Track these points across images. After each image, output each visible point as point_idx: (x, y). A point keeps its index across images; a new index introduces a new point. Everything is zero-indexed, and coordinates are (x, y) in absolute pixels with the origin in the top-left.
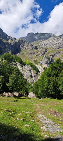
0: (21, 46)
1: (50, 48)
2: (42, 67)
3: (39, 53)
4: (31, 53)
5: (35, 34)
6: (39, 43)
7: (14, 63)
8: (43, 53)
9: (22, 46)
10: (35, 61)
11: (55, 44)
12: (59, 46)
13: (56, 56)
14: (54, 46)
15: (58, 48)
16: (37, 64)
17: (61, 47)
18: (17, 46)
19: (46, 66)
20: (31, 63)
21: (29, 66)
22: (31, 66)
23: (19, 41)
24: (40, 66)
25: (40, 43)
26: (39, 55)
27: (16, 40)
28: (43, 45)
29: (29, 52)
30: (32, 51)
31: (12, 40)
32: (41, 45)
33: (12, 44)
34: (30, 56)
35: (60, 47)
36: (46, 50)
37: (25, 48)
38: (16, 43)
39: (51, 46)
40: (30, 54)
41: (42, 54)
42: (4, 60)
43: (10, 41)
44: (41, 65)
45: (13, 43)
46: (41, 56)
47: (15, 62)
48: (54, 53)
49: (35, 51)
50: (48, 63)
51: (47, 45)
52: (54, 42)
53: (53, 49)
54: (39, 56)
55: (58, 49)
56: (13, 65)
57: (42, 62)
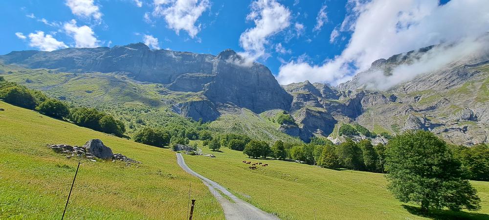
0: (362, 102)
1: (425, 91)
3: (400, 109)
4: (383, 112)
5: (388, 60)
7: (357, 137)
8: (407, 108)
9: (364, 101)
10: (394, 126)
11: (438, 81)
12: (447, 83)
13: (440, 108)
14: (435, 86)
15: (447, 88)
16: (397, 132)
17: (453, 85)
18: (356, 104)
20: (386, 133)
21: (382, 137)
22: (386, 138)
23: (357, 95)
26: (400, 112)
27: (352, 94)
28: (408, 87)
29: (380, 110)
30: (386, 106)
31: (345, 96)
32: (405, 89)
33: (347, 104)
34: (382, 117)
35: (451, 84)
36: (417, 97)
37: (371, 103)
38: (352, 101)
39: (428, 86)
40: (381, 114)
41: (406, 111)
42: (343, 135)
43: (341, 100)
45: (348, 101)
47: (358, 135)
48: (436, 103)
49: (392, 104)
51: (418, 86)
53: (434, 91)
55: (446, 90)
56: (356, 140)
57: (405, 128)
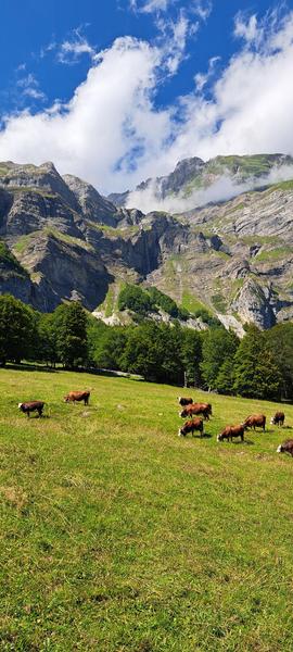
0: (161, 242)
1: (268, 238)
2: (239, 320)
3: (228, 266)
4: (199, 269)
5: (208, 163)
6: (228, 217)
7: (154, 316)
8: (240, 267)
9: (166, 240)
10: (217, 299)
11: (289, 222)
13: (288, 273)
14: (283, 230)
16: (223, 311)
18: (150, 243)
19: (252, 319)
20: (205, 312)
21: (199, 320)
22: (205, 321)
23: (154, 225)
24: (233, 319)
25: (232, 215)
26: (228, 273)
27: (144, 221)
28: (242, 224)
29: (194, 264)
30: (204, 258)
31: (130, 222)
32: (235, 227)
33: (134, 241)
34: (196, 280)
36: (255, 248)
37: (178, 247)
38: (144, 236)
39: (274, 229)
40: (195, 271)
41: (239, 272)
42: (127, 310)
43: (123, 229)
44: (235, 314)
45: (136, 235)
46: (233, 277)
47: (156, 311)
48: (283, 262)
49: (214, 256)
50: (259, 307)
51: (259, 227)
52: (283, 214)
53: (282, 241)
54: (229, 278)
57: (238, 304)
